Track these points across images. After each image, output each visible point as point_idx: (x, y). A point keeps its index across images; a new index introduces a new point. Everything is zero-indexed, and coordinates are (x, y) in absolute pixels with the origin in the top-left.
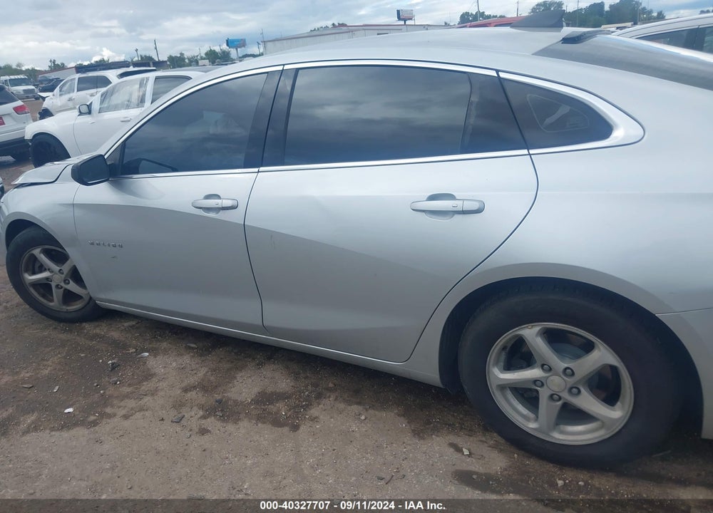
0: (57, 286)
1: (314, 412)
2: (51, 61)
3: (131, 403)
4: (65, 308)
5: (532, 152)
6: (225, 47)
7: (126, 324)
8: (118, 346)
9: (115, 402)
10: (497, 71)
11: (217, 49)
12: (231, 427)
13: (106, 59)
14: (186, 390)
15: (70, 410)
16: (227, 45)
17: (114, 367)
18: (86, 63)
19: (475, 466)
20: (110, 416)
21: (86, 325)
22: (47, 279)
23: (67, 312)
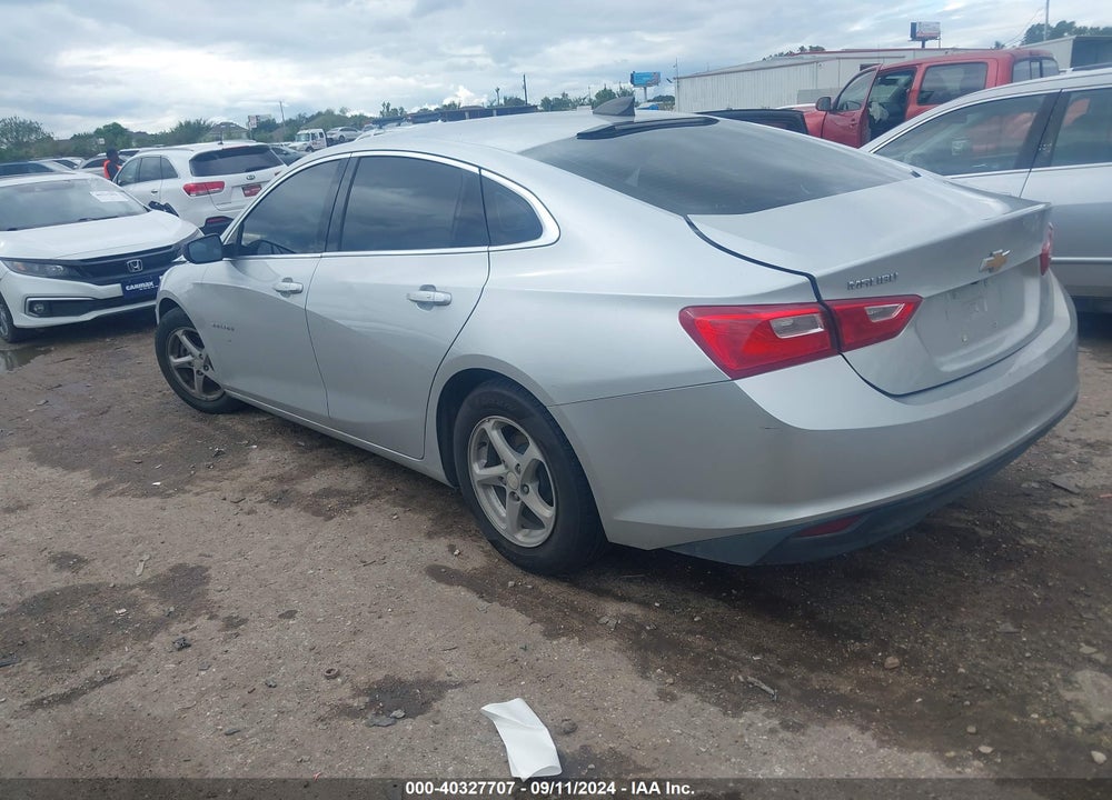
0: (198, 372)
1: (357, 509)
2: (384, 105)
3: (210, 484)
4: (204, 397)
5: (491, 248)
6: (628, 86)
7: (258, 419)
8: (237, 436)
9: (198, 482)
10: (480, 168)
11: (615, 89)
12: (276, 512)
13: (457, 102)
14: (263, 479)
15: (158, 483)
16: (632, 82)
17: (218, 454)
18: (432, 108)
19: (452, 563)
20: (185, 492)
21: (221, 417)
22: (189, 363)
23: (207, 401)
